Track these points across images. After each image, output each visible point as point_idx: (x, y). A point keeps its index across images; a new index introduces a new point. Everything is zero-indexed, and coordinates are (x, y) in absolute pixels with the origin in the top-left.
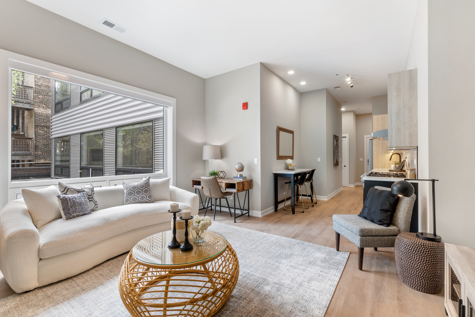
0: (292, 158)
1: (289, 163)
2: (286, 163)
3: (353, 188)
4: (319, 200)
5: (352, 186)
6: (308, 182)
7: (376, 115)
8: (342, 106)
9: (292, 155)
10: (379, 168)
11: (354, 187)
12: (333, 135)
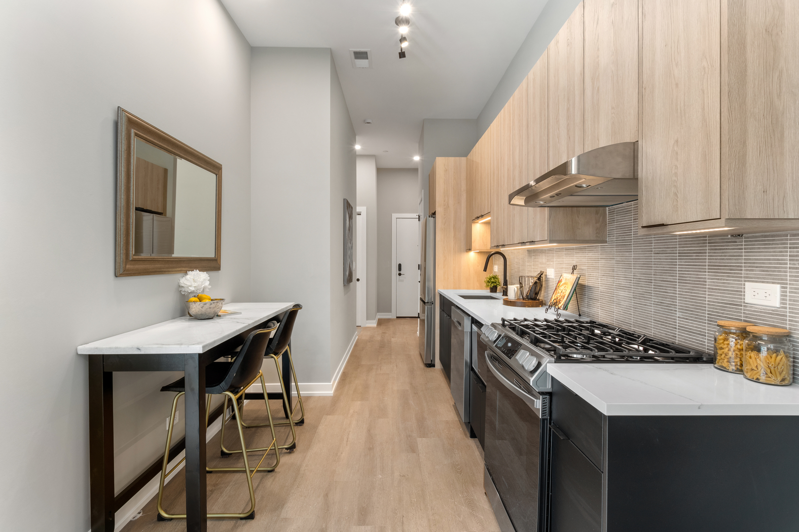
0: (211, 265)
1: (192, 289)
2: (180, 286)
3: (373, 328)
4: (308, 398)
5: (373, 324)
6: (272, 357)
7: (443, 158)
8: (357, 138)
9: (211, 254)
10: (459, 288)
11: (375, 325)
12: (344, 199)
